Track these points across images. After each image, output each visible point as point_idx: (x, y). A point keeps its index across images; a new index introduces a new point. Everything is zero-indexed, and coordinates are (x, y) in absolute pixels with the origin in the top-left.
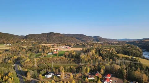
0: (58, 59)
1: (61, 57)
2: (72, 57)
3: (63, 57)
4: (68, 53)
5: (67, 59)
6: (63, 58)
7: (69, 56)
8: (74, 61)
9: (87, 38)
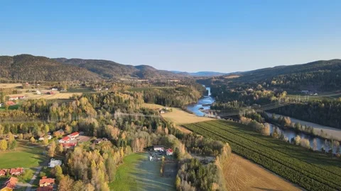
0: (7, 115)
1: (15, 110)
2: (37, 111)
3: (18, 111)
4: (29, 104)
5: (27, 115)
6: (20, 112)
7: (30, 108)
8: (39, 117)
9: (117, 69)
